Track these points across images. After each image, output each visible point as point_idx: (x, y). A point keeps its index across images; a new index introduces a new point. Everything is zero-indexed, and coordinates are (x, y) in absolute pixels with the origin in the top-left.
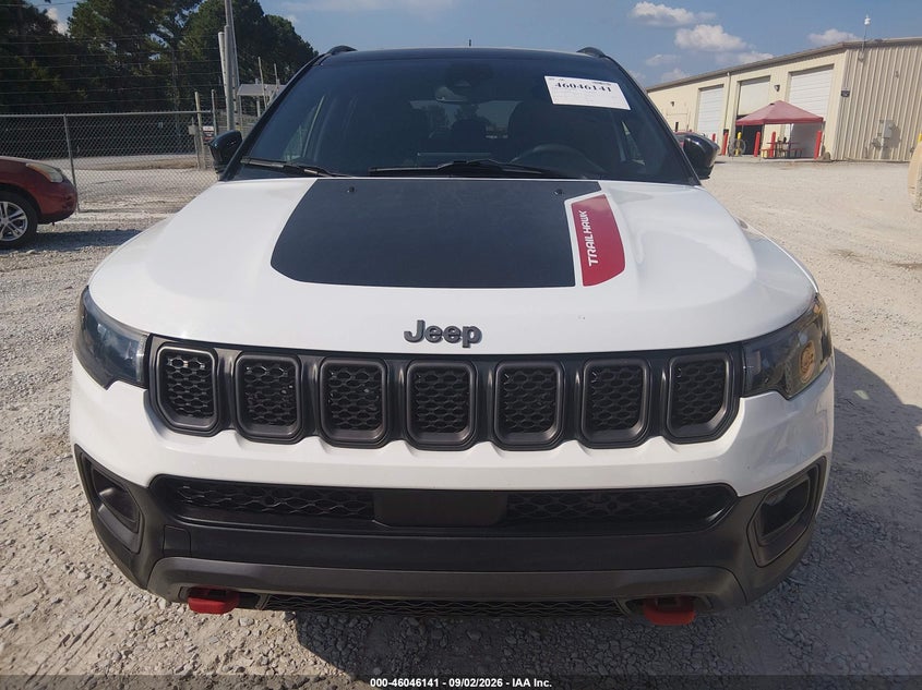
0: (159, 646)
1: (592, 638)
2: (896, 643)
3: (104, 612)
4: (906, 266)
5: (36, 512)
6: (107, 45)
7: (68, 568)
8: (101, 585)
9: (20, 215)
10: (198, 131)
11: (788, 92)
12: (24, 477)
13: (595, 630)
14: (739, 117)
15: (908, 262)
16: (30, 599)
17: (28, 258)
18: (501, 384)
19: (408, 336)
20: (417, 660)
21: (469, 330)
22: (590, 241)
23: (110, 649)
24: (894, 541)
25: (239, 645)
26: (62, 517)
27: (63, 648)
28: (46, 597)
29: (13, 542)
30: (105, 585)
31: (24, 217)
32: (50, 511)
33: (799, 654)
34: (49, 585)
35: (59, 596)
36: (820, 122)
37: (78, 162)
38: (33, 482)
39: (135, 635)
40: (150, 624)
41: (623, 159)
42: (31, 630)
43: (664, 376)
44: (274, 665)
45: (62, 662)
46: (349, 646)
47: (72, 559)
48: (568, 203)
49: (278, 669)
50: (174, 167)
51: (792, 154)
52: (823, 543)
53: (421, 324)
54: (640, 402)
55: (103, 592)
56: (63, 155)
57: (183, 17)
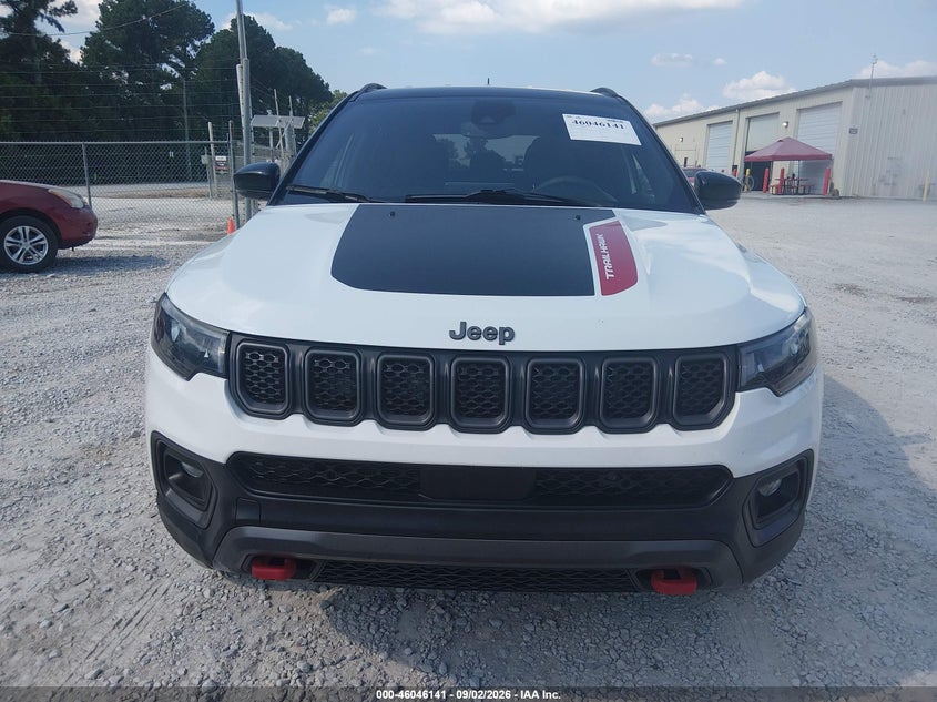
0: (206, 629)
1: (604, 626)
2: (883, 635)
3: (153, 600)
4: (911, 300)
5: (81, 513)
6: (119, 74)
7: (115, 562)
8: (148, 577)
9: (42, 240)
10: (211, 160)
11: (796, 130)
12: (66, 483)
13: (606, 621)
14: (747, 153)
15: (912, 296)
16: (83, 588)
17: (49, 282)
18: (532, 377)
19: (452, 334)
20: (444, 642)
21: (504, 330)
22: (607, 258)
23: (160, 632)
24: (886, 548)
25: (280, 629)
26: (106, 518)
27: (117, 629)
28: (98, 587)
29: (62, 538)
30: (152, 577)
31: (45, 242)
32: (94, 513)
33: (794, 643)
34: (99, 576)
35: (110, 585)
36: (828, 158)
37: (95, 189)
38: (76, 487)
39: (184, 619)
40: (197, 609)
41: (634, 190)
42: (86, 614)
43: (670, 372)
44: (313, 645)
45: (117, 641)
46: (382, 630)
47: (120, 554)
48: (586, 228)
49: (317, 649)
50: (185, 196)
51: (801, 191)
52: (820, 549)
53: (463, 324)
54: (650, 394)
55: (150, 583)
56: (81, 183)
57: (195, 48)
